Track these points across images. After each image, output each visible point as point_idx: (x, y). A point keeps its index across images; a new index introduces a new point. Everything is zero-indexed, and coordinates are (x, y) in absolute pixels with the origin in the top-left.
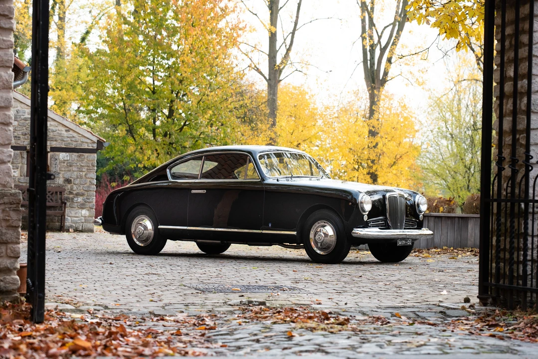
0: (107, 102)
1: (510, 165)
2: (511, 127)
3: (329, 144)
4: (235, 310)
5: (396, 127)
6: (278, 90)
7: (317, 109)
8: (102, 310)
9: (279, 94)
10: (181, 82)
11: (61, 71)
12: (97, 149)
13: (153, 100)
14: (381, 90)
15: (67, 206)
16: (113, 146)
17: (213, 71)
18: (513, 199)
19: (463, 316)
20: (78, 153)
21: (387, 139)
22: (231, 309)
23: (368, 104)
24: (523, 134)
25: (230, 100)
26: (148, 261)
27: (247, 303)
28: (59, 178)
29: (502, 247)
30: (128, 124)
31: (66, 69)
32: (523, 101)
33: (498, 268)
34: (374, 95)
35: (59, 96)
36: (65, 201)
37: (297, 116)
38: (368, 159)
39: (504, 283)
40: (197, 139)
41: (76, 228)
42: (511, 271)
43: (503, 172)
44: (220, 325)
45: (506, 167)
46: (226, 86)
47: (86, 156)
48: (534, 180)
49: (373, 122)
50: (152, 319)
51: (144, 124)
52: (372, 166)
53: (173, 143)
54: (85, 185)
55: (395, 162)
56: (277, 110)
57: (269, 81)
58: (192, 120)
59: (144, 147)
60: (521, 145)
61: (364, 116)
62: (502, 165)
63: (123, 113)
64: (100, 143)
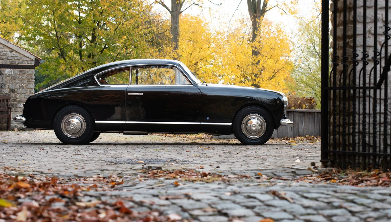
0: (43, 30)
1: (342, 62)
2: (343, 34)
3: (221, 62)
4: (138, 173)
5: (273, 47)
6: (180, 19)
7: (210, 34)
8: (39, 174)
9: (180, 23)
10: (101, 13)
11: (6, 7)
12: (35, 66)
13: (79, 28)
14: (261, 18)
15: (12, 111)
16: (48, 65)
17: (126, 4)
18: (345, 88)
19: (309, 174)
20: (20, 68)
21: (267, 58)
22: (135, 172)
23: (252, 30)
24: (351, 38)
25: (141, 27)
26: (75, 148)
27: (147, 168)
28: (5, 88)
29: (338, 123)
30: (59, 48)
31: (9, 6)
32: (351, 14)
33: (335, 139)
34: (256, 23)
35: (4, 27)
36: (11, 107)
37: (195, 41)
38: (252, 74)
39: (339, 150)
40: (114, 59)
41: (20, 128)
42: (344, 140)
43: (338, 67)
44: (127, 182)
45: (340, 64)
46: (137, 16)
47: (26, 72)
48: (359, 72)
49: (256, 44)
50: (76, 179)
51: (73, 48)
52: (256, 79)
53: (96, 63)
54: (26, 94)
55: (273, 76)
56: (178, 35)
57: (172, 13)
58: (110, 43)
59: (73, 66)
60: (350, 47)
61: (249, 40)
62: (336, 62)
63: (55, 39)
64: (37, 61)
